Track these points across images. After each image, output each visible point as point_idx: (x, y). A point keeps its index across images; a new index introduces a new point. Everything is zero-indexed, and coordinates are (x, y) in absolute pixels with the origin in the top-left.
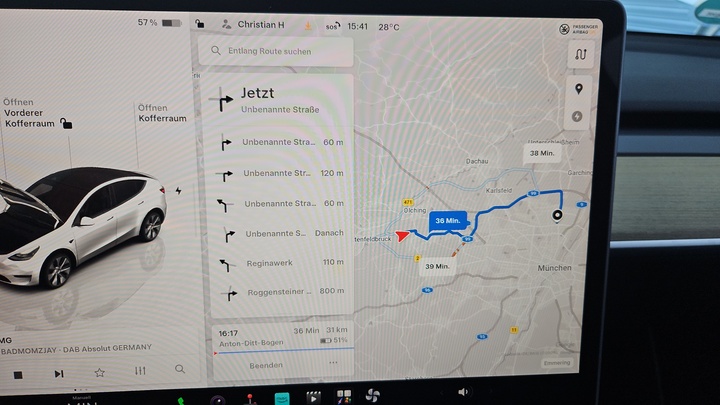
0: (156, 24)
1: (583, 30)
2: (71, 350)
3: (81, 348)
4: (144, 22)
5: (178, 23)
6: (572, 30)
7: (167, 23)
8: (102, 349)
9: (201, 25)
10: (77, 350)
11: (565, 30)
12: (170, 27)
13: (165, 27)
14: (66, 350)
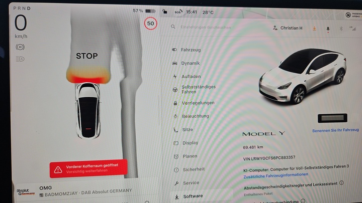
0: (142, 11)
1: (357, 15)
2: (86, 193)
3: (92, 192)
4: (136, 10)
5: (154, 11)
6: (352, 15)
7: (148, 11)
8: (104, 192)
9: (165, 12)
10: (89, 192)
11: (348, 15)
12: (149, 13)
13: (147, 13)
14: (83, 193)
